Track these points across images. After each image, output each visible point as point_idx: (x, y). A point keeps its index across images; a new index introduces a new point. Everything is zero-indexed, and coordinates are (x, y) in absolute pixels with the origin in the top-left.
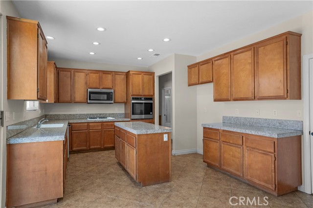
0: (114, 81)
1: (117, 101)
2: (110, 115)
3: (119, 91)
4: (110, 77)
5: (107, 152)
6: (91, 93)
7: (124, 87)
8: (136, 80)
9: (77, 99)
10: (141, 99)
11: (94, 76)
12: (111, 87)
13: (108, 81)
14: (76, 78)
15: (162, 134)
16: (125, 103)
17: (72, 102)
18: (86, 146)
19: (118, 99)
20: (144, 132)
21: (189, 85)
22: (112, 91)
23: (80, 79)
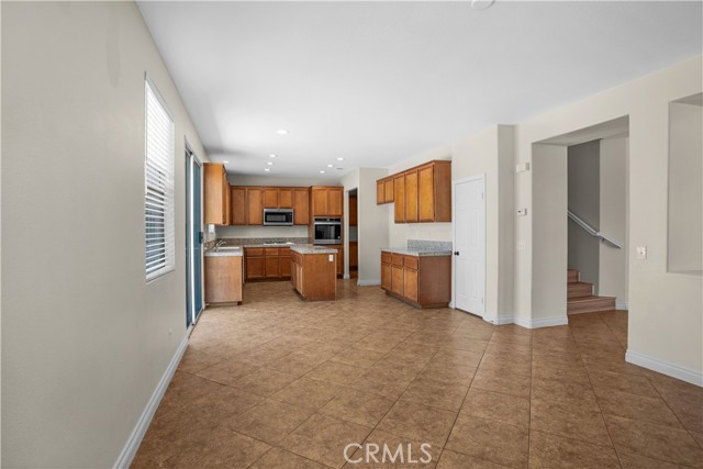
0: (294, 198)
1: (298, 222)
2: (290, 240)
3: (301, 211)
4: (289, 193)
5: (281, 283)
6: (267, 214)
7: (306, 205)
8: (320, 198)
9: (252, 221)
10: (325, 220)
11: (270, 194)
12: (290, 205)
13: (287, 198)
14: (251, 197)
15: (327, 255)
16: (309, 225)
17: (247, 224)
18: (261, 274)
19: (299, 220)
20: (309, 252)
21: (378, 204)
22: (291, 211)
23: (255, 198)
